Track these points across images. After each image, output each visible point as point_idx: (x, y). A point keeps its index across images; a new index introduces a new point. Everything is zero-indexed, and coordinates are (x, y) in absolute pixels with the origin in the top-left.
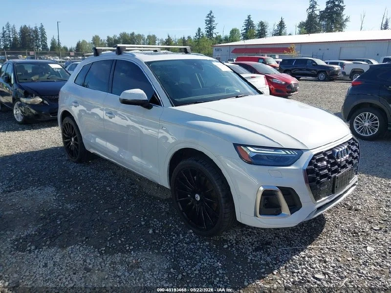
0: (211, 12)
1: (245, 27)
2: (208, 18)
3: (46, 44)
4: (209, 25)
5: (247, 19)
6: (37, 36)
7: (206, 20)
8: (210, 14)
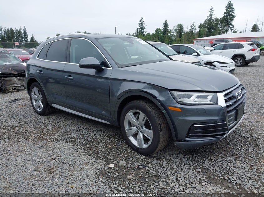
0: (142, 18)
1: (164, 28)
2: (140, 22)
3: (28, 40)
4: (141, 27)
5: (165, 22)
6: (21, 34)
7: (139, 24)
8: (141, 20)
